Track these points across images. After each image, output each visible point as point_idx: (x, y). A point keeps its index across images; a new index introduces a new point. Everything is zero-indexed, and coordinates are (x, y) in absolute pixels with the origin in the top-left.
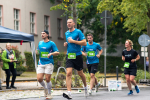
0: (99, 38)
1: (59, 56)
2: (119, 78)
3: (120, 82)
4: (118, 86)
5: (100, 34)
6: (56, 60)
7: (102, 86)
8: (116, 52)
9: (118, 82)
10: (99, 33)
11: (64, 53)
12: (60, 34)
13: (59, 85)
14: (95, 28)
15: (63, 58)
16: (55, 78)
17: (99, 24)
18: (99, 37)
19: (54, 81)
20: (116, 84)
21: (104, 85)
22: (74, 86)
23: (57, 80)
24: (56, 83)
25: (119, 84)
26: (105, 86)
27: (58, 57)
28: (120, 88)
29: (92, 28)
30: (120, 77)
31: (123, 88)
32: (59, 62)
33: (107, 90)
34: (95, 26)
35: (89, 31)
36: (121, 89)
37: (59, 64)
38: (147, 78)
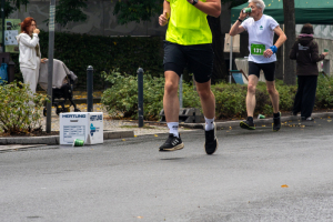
2: (95, 106)
3: (100, 118)
4: (93, 131)
7: (38, 131)
8: (84, 18)
9: (92, 118)
20: (85, 123)
25: (96, 124)
28: (98, 138)
30: (98, 101)
31: (107, 136)
33: (56, 142)
36: (102, 141)
38: (186, 105)
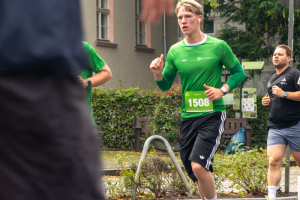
0: (263, 47)
1: (140, 101)
5: (266, 35)
6: (131, 114)
10: (263, 29)
11: (155, 92)
12: (141, 36)
13: (147, 192)
14: (250, 16)
15: (152, 109)
16: (135, 171)
17: (262, 6)
18: (262, 42)
19: (132, 179)
21: (283, 190)
22: (191, 192)
23: (143, 174)
24: (139, 185)
26: (287, 193)
27: (136, 104)
29: (242, 16)
32: (139, 119)
34: (251, 10)
35: (231, 24)
37: (139, 126)
